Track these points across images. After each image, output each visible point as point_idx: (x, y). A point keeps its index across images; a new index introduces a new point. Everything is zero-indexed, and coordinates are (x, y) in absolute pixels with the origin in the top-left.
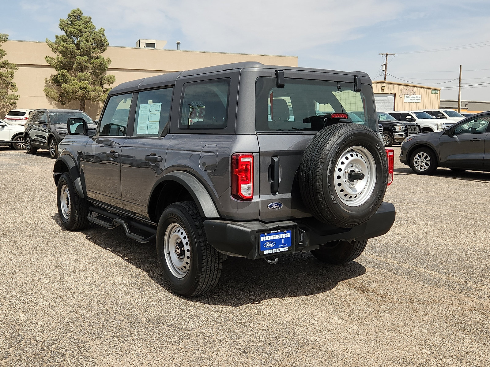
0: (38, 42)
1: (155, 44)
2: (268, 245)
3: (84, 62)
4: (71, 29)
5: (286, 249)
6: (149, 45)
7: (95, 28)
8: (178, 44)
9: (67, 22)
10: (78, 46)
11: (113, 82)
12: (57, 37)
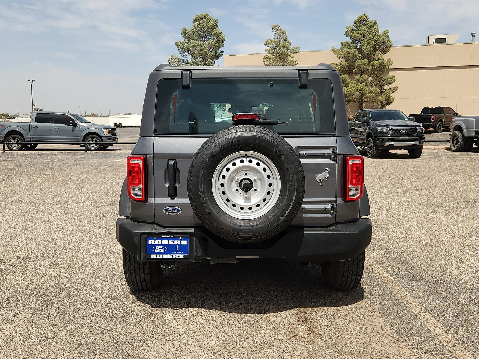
0: (326, 50)
1: (446, 38)
2: (158, 249)
3: (363, 65)
4: (355, 34)
5: (181, 256)
6: (438, 41)
7: (379, 31)
8: (473, 35)
9: (352, 29)
10: (360, 51)
11: (392, 83)
12: (342, 44)
